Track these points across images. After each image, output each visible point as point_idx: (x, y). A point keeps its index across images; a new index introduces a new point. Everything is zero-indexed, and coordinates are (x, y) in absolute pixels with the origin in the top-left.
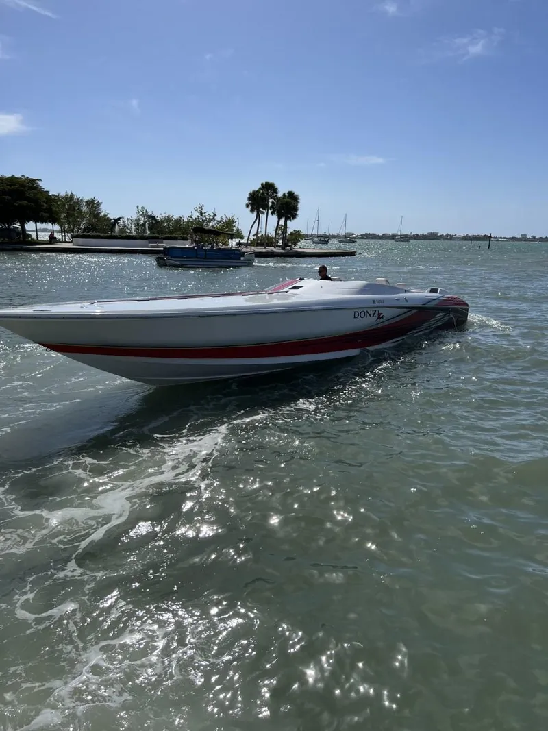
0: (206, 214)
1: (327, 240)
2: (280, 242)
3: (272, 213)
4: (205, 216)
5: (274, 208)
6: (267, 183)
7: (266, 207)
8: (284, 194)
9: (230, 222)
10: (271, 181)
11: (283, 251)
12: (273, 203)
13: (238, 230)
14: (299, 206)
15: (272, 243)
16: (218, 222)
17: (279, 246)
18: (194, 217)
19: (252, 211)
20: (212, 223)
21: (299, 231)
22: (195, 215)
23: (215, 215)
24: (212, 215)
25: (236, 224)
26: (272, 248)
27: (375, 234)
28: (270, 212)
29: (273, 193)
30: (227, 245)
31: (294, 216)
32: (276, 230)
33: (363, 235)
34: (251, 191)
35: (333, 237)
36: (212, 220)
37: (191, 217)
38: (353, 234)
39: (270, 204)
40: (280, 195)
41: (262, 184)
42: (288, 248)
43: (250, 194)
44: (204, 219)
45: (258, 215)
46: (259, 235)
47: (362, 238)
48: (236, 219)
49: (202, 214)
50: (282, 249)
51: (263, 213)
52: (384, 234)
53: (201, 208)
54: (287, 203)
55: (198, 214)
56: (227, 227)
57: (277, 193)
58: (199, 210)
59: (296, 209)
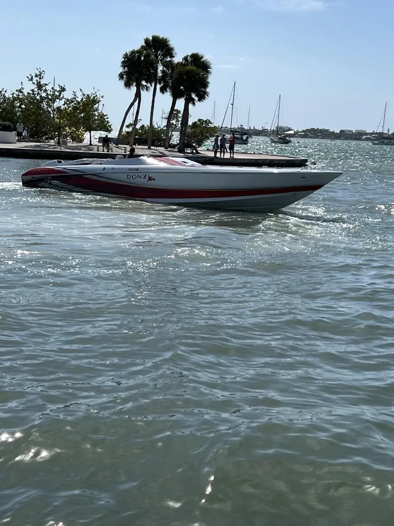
0: (48, 88)
1: (245, 137)
2: (176, 138)
4: (46, 91)
5: (165, 82)
6: (155, 39)
7: (152, 78)
8: (186, 59)
9: (90, 103)
10: (161, 35)
11: (182, 155)
12: (163, 72)
13: (102, 116)
14: (210, 79)
15: (160, 139)
16: (68, 102)
17: (174, 146)
18: (25, 92)
19: (128, 85)
20: (59, 104)
21: (208, 122)
22: (29, 87)
23: (63, 89)
24: (58, 89)
25: (99, 106)
26: (162, 149)
27: (327, 131)
28: (158, 86)
29: (165, 56)
30: (81, 141)
31: (202, 96)
32: (169, 119)
33: (307, 130)
34: (128, 50)
35: (258, 133)
36: (58, 97)
37: (20, 91)
38: (290, 129)
39: (160, 74)
40: (178, 59)
41: (147, 41)
43: (126, 56)
44: (44, 95)
45: (138, 95)
46: (138, 127)
47: (305, 136)
48: (99, 98)
49: (40, 86)
50: (180, 151)
51: (147, 89)
52: (342, 131)
53: (40, 76)
54: (189, 72)
55: (34, 87)
56: (83, 111)
57: (172, 56)
58: (35, 79)
59: (205, 85)
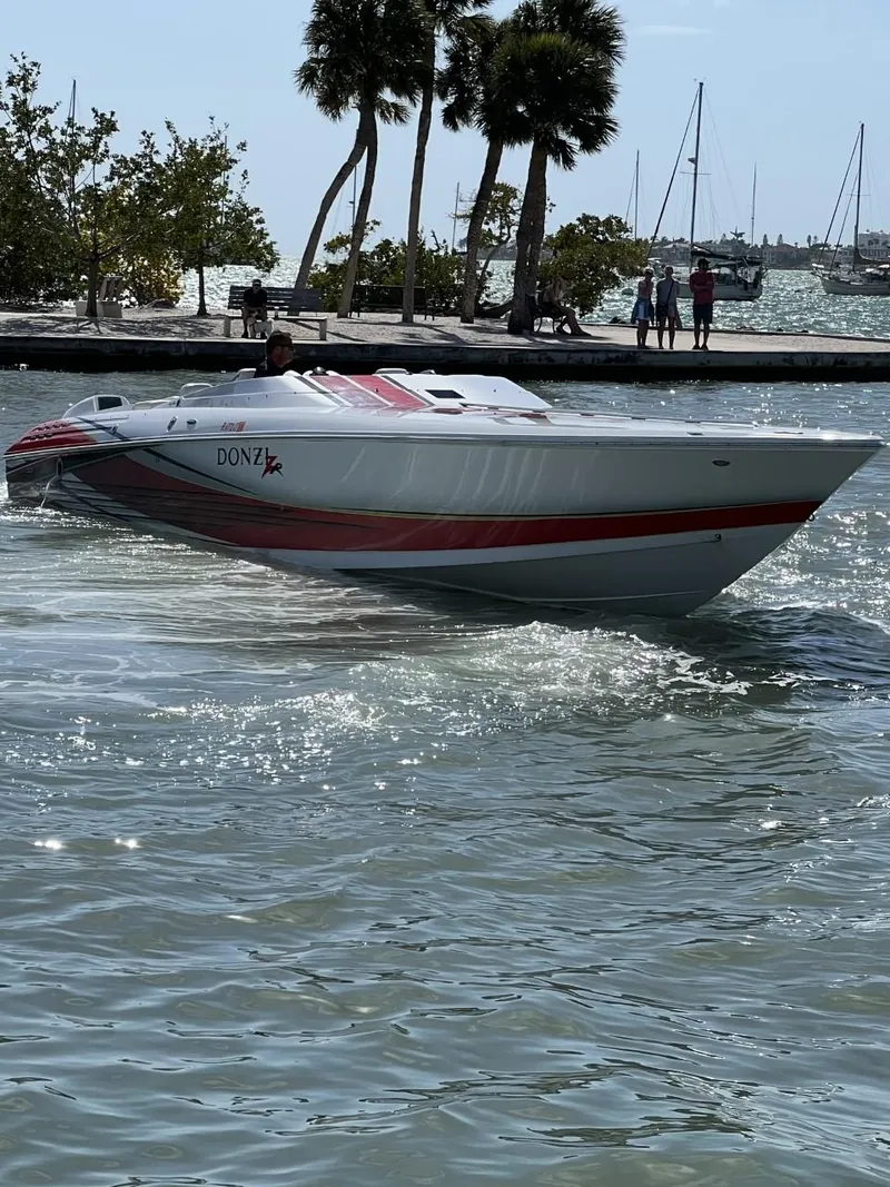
0: (53, 120)
1: (750, 274)
3: (451, 118)
4: (45, 131)
5: (461, 90)
7: (415, 79)
9: (199, 169)
11: (521, 342)
12: (453, 55)
13: (242, 215)
15: (446, 291)
16: (125, 167)
17: (494, 312)
20: (91, 175)
21: (614, 225)
23: (107, 126)
24: (91, 124)
25: (233, 178)
26: (452, 324)
28: (438, 106)
30: (170, 300)
31: (594, 134)
32: (476, 216)
35: (790, 258)
36: (89, 153)
39: (442, 63)
42: (547, 325)
44: (40, 145)
45: (367, 138)
46: (368, 245)
48: (233, 153)
49: (24, 117)
50: (514, 329)
51: (399, 114)
53: (23, 80)
54: (544, 58)
56: (175, 199)
58: (6, 91)
59: (601, 94)
